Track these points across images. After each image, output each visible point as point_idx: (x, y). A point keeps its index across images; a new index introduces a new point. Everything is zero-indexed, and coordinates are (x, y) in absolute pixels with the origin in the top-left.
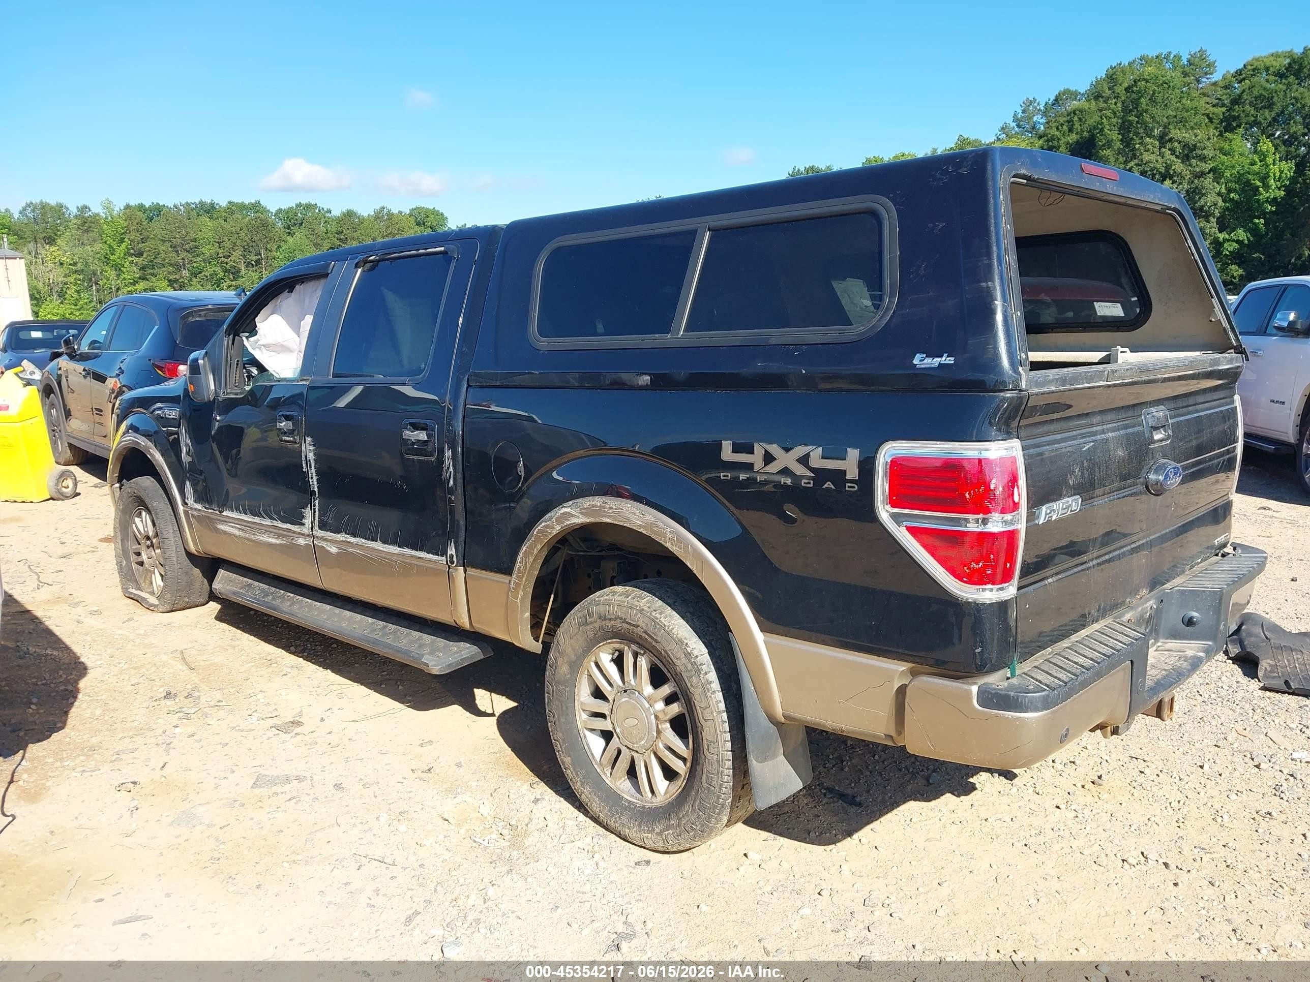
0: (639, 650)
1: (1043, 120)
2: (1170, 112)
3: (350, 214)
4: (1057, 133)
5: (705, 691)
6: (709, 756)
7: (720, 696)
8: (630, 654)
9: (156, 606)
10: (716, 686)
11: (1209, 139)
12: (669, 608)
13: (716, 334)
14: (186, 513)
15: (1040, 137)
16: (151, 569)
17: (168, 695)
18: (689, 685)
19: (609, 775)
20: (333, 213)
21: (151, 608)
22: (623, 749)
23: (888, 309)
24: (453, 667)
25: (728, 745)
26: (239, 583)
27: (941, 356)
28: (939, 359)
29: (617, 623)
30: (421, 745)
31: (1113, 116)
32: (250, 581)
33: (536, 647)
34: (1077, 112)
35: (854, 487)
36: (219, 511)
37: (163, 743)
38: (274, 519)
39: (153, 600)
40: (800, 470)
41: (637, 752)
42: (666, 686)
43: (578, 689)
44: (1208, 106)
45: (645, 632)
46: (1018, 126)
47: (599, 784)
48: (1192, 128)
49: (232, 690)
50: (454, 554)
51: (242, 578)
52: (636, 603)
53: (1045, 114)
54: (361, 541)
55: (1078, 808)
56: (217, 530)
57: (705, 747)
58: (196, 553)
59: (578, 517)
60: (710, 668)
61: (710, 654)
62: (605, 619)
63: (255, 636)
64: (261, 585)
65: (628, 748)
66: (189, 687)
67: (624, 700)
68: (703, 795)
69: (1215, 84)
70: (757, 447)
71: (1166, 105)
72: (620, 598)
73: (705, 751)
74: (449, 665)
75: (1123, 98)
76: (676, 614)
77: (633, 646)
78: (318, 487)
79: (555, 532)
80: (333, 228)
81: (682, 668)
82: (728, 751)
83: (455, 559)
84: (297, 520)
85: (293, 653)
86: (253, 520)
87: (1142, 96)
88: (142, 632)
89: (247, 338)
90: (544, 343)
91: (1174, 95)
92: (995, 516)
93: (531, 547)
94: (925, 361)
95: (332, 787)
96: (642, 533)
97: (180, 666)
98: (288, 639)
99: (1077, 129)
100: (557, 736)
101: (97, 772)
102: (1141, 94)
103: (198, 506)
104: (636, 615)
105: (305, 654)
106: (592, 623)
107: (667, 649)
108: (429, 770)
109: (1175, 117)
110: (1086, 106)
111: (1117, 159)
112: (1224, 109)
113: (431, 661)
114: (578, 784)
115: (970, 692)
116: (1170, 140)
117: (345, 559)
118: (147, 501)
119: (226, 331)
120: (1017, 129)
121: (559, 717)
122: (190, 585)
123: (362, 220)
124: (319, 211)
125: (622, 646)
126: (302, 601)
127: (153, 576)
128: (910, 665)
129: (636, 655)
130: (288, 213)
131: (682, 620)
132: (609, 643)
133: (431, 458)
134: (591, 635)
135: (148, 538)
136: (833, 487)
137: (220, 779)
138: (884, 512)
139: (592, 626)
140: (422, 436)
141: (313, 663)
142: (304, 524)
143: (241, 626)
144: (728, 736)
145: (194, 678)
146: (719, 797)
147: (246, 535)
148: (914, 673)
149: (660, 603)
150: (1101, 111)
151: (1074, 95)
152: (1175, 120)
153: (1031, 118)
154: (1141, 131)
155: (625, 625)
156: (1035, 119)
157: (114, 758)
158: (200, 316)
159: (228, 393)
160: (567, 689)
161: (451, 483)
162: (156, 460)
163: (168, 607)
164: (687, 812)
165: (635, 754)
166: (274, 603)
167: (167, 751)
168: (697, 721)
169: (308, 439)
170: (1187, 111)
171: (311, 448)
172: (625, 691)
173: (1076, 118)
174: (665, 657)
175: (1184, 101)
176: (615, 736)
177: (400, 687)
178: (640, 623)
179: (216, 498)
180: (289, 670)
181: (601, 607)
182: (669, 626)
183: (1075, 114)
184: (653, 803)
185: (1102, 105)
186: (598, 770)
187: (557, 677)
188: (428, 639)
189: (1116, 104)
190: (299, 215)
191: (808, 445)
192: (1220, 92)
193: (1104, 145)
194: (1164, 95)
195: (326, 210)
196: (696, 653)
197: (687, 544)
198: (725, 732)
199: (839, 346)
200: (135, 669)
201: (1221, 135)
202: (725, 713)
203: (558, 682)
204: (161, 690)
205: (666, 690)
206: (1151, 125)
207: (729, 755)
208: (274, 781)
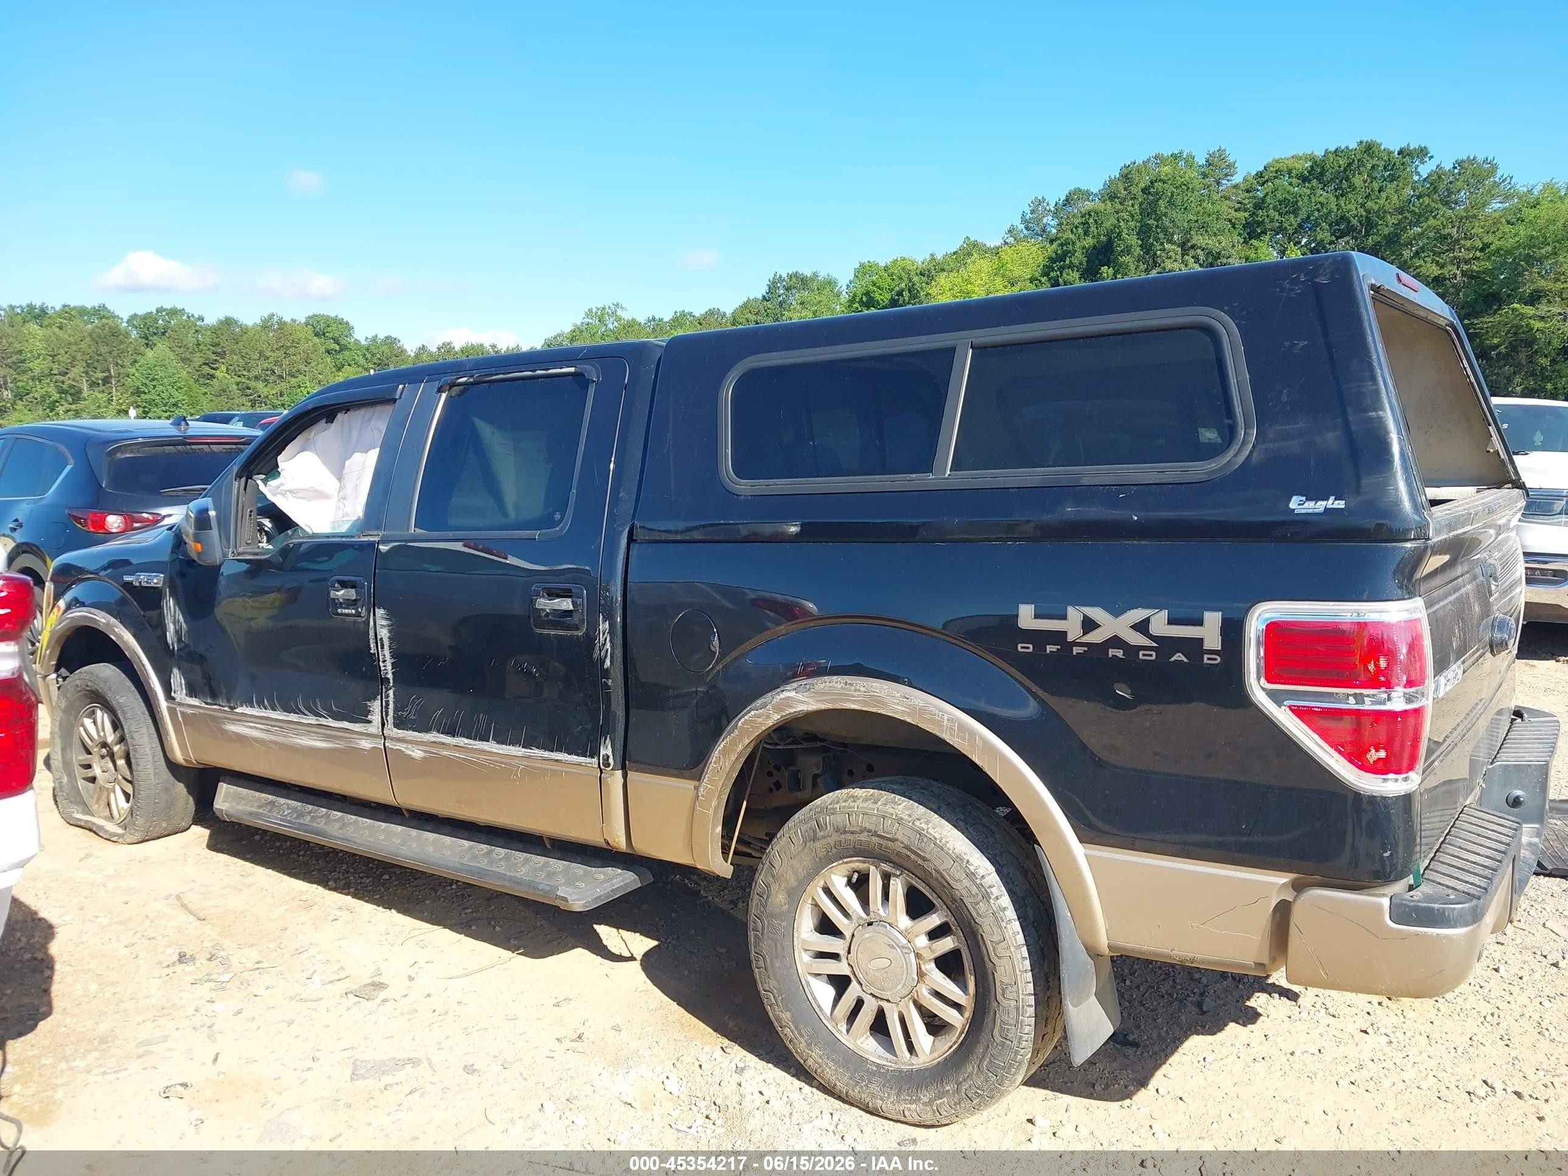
0: (893, 871)
1: (1054, 223)
2: (1191, 217)
3: (228, 322)
4: (1072, 236)
5: (998, 921)
6: (1004, 1003)
7: (1016, 926)
8: (879, 876)
9: (121, 836)
10: (1011, 913)
11: (1233, 246)
12: (936, 816)
13: (1001, 473)
14: (172, 712)
15: (1052, 242)
16: (108, 786)
17: (182, 958)
18: (974, 914)
19: (844, 1031)
20: (206, 322)
21: (113, 839)
22: (867, 999)
23: (1244, 442)
24: (601, 901)
25: (1030, 988)
26: (254, 801)
27: (1327, 499)
28: (1324, 503)
29: (863, 837)
30: (557, 1005)
31: (1130, 219)
32: (271, 797)
33: (724, 868)
34: (1093, 214)
35: (1216, 659)
36: (231, 708)
37: (202, 1026)
38: (321, 716)
39: (112, 827)
40: (1136, 639)
41: (888, 1001)
42: (934, 915)
43: (798, 924)
44: (1230, 210)
45: (908, 848)
46: (1027, 228)
47: (833, 1044)
48: (1215, 235)
49: (272, 946)
50: (610, 754)
51: (257, 794)
52: (891, 810)
53: (1056, 214)
54: (463, 741)
55: (1388, 1032)
56: (224, 732)
57: (999, 991)
58: (183, 763)
59: (807, 703)
60: (1001, 891)
61: (998, 872)
62: (845, 832)
63: (273, 869)
64: (290, 802)
65: (874, 996)
66: (206, 944)
67: (867, 935)
68: (994, 1052)
69: (1236, 186)
70: (1071, 611)
71: (1186, 209)
72: (865, 805)
73: (999, 997)
74: (596, 898)
75: (1140, 200)
76: (947, 823)
77: (886, 867)
78: (393, 673)
79: (770, 723)
80: (206, 338)
81: (964, 892)
82: (1031, 994)
83: (611, 761)
84: (361, 715)
85: (335, 889)
86: (286, 718)
87: (1160, 198)
88: (111, 872)
89: (265, 481)
90: (745, 487)
91: (1194, 198)
92: (1398, 692)
93: (734, 743)
94: (1306, 505)
95: (461, 1071)
96: (905, 722)
97: (183, 917)
98: (319, 870)
99: (1093, 232)
100: (769, 986)
101: (124, 1073)
102: (1159, 196)
103: (194, 702)
104: (892, 825)
105: (352, 890)
106: (824, 837)
107: (941, 869)
108: (579, 1037)
109: (1197, 221)
110: (1102, 206)
111: (1138, 266)
112: (1247, 214)
113: (570, 895)
114: (803, 1046)
115: (1379, 907)
116: (1193, 247)
117: (432, 765)
118: (109, 696)
119: (237, 473)
120: (1025, 232)
121: (772, 961)
122: (170, 805)
123: (245, 330)
124: (188, 317)
125: (866, 865)
126: (356, 821)
127: (112, 795)
128: (1293, 876)
129: (886, 877)
130: (145, 318)
131: (956, 830)
132: (847, 863)
133: (575, 633)
134: (822, 853)
135: (104, 745)
136: (1186, 660)
137: (303, 1071)
138: (1258, 690)
139: (823, 842)
140: (566, 604)
141: (366, 901)
142: (370, 722)
143: (249, 856)
144: (1029, 976)
145: (210, 932)
146: (1016, 1053)
147: (273, 738)
148: (1298, 887)
149: (921, 809)
150: (1117, 213)
151: (1086, 195)
152: (1197, 224)
153: (1041, 220)
154: (1161, 236)
155: (875, 840)
156: (1045, 220)
157: (141, 1050)
158: (132, 452)
159: (239, 554)
160: (784, 924)
161: (608, 663)
162: (125, 643)
163: (138, 836)
164: (970, 1075)
165: (882, 1003)
166: (315, 825)
167: (211, 1037)
168: (986, 959)
169: (380, 612)
170: (1209, 215)
171: (384, 623)
172: (870, 924)
173: (1091, 221)
174: (937, 879)
175: (1205, 205)
176: (854, 983)
177: (498, 929)
178: (899, 836)
179: (224, 691)
180: (339, 913)
181: (838, 816)
182: (941, 839)
183: (1090, 215)
184: (913, 1065)
185: (1118, 206)
186: (830, 1027)
187: (769, 909)
188: (558, 865)
189: (1133, 206)
190: (160, 322)
191: (1147, 608)
192: (1242, 195)
193: (1122, 251)
194: (1183, 198)
195: (196, 316)
196: (981, 872)
197: (973, 734)
198: (1026, 971)
199: (1183, 487)
200: (121, 923)
201: (1245, 242)
202: (1025, 948)
203: (772, 915)
204: (170, 951)
205: (934, 920)
206: (1171, 230)
207: (1031, 1000)
208: (380, 1068)
